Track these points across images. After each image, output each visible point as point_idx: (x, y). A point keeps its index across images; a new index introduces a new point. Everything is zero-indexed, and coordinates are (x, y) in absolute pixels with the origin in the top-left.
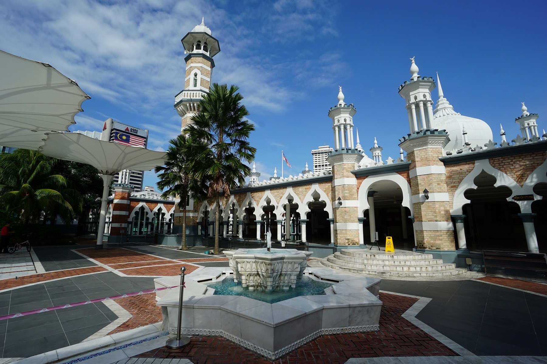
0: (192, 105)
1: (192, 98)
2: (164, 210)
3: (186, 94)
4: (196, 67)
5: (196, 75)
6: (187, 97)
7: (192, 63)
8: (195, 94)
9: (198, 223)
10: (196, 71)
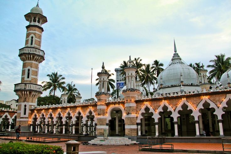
0: (29, 56)
1: (29, 52)
2: (9, 117)
3: (26, 50)
4: (33, 33)
5: (32, 37)
6: (27, 51)
7: (30, 30)
8: (31, 50)
9: (31, 125)
10: (32, 35)
